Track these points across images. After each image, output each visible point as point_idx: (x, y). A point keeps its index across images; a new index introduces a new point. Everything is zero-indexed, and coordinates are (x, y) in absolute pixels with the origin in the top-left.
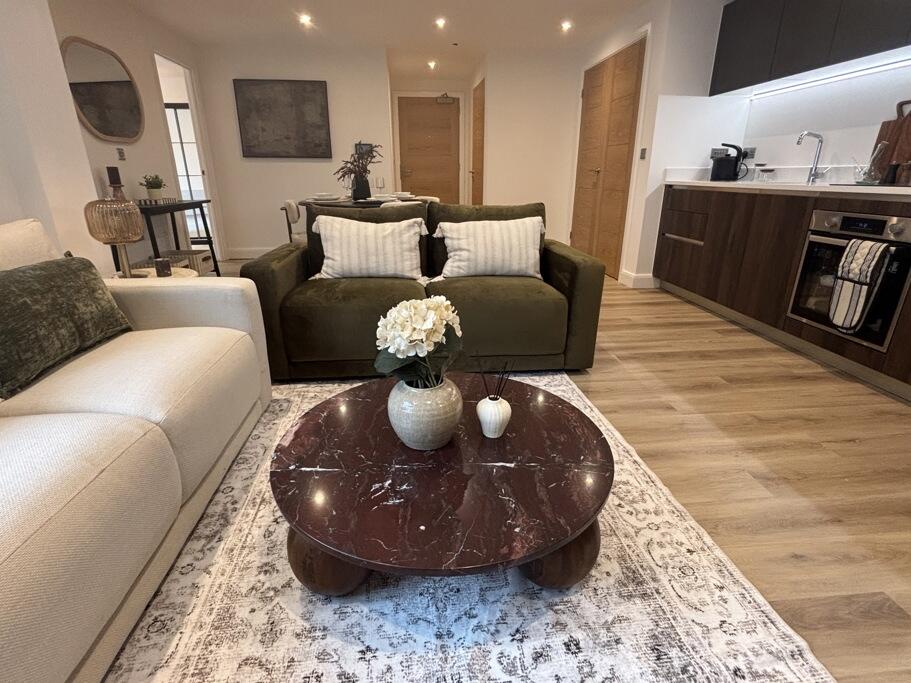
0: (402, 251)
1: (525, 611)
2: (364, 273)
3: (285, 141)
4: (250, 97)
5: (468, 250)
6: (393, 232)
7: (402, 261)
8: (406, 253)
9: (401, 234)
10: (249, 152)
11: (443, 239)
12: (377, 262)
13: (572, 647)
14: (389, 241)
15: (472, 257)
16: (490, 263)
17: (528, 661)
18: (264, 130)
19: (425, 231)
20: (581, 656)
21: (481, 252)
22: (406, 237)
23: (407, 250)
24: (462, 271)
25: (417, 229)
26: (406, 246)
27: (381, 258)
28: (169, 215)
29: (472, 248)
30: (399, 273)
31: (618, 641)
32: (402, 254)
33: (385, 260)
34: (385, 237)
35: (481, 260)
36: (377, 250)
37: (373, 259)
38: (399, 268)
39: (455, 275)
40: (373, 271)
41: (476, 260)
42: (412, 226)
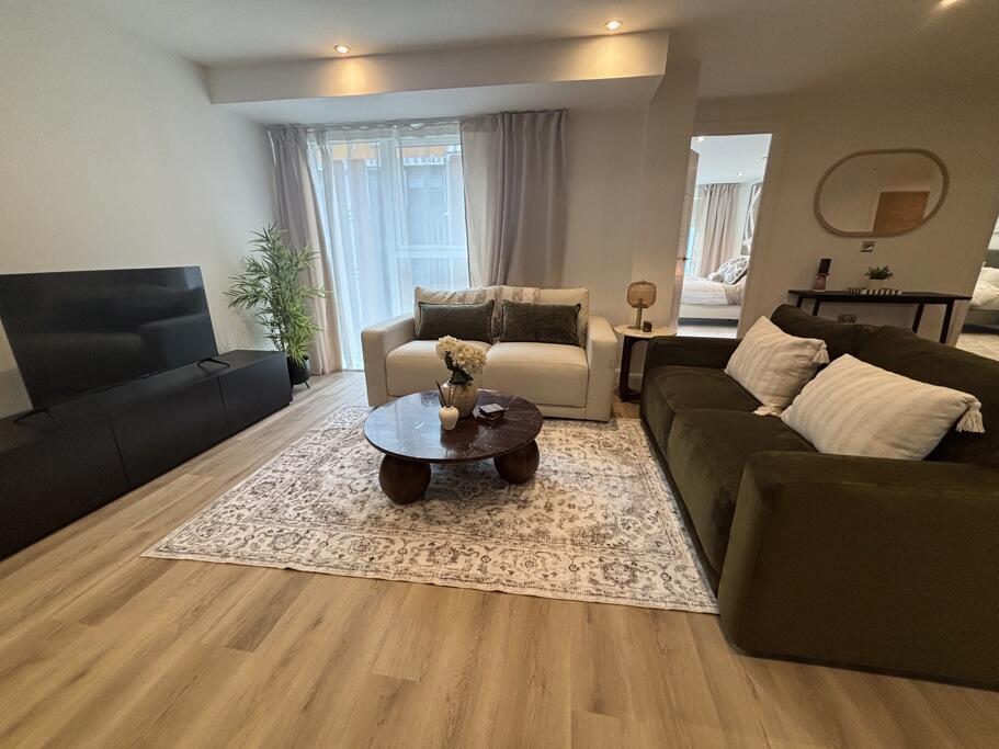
0: (766, 368)
25: (808, 352)
26: (773, 365)
32: (763, 371)
42: (803, 345)
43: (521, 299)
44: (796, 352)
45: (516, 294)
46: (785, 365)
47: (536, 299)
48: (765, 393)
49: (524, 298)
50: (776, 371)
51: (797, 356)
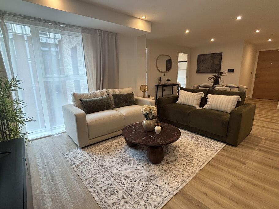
0: (194, 100)
1: (144, 161)
2: (184, 104)
3: (208, 69)
4: (201, 59)
5: (210, 102)
6: (193, 95)
7: (193, 102)
8: (195, 101)
9: (195, 96)
10: (198, 72)
11: (207, 98)
12: (187, 102)
13: (143, 167)
14: (191, 97)
15: (211, 104)
16: (215, 106)
17: (137, 164)
18: (203, 66)
19: (203, 96)
20: (142, 169)
21: (213, 103)
22: (196, 97)
23: (195, 100)
24: (208, 107)
25: (201, 95)
26: (195, 99)
27: (188, 101)
28: (172, 86)
29: (211, 102)
30: (192, 105)
31: (149, 171)
32: (194, 101)
33: (189, 101)
34: (191, 96)
35: (213, 105)
36: (188, 99)
37: (186, 100)
38: (192, 103)
39: (206, 108)
40: (186, 103)
41: (211, 105)
42: (200, 94)
43: (115, 93)
44: (198, 95)
45: (114, 91)
46: (198, 98)
47: (120, 92)
48: (196, 105)
49: (116, 92)
50: (197, 100)
51: (199, 96)
